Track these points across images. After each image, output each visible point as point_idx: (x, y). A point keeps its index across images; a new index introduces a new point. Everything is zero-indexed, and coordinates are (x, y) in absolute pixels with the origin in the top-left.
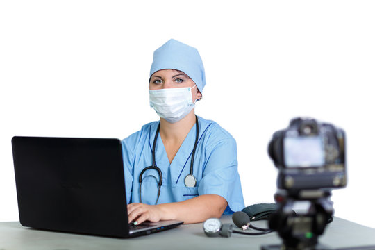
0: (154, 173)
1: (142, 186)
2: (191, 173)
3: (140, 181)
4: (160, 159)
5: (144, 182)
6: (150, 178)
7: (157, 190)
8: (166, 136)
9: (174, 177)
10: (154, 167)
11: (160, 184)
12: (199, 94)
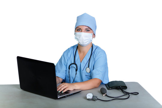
0: (74, 66)
1: (70, 70)
2: (89, 67)
3: (69, 68)
4: (77, 61)
5: (71, 69)
6: (73, 68)
7: (75, 72)
8: (80, 51)
9: (82, 68)
10: (75, 63)
11: (76, 70)
12: (94, 36)
